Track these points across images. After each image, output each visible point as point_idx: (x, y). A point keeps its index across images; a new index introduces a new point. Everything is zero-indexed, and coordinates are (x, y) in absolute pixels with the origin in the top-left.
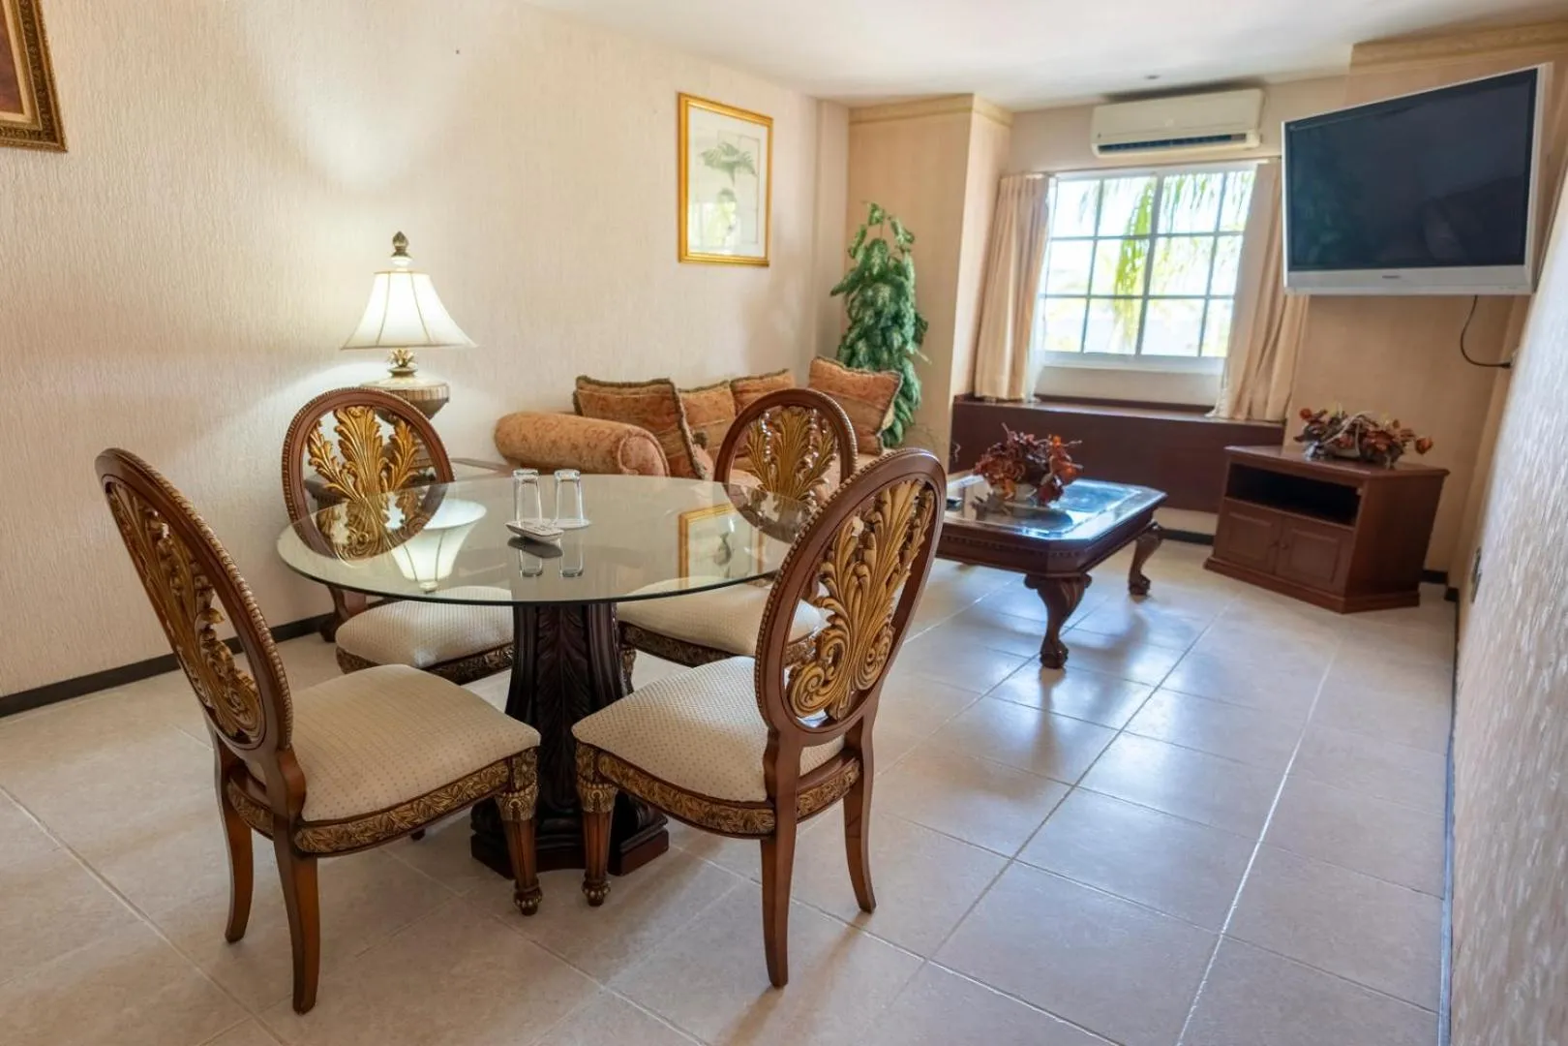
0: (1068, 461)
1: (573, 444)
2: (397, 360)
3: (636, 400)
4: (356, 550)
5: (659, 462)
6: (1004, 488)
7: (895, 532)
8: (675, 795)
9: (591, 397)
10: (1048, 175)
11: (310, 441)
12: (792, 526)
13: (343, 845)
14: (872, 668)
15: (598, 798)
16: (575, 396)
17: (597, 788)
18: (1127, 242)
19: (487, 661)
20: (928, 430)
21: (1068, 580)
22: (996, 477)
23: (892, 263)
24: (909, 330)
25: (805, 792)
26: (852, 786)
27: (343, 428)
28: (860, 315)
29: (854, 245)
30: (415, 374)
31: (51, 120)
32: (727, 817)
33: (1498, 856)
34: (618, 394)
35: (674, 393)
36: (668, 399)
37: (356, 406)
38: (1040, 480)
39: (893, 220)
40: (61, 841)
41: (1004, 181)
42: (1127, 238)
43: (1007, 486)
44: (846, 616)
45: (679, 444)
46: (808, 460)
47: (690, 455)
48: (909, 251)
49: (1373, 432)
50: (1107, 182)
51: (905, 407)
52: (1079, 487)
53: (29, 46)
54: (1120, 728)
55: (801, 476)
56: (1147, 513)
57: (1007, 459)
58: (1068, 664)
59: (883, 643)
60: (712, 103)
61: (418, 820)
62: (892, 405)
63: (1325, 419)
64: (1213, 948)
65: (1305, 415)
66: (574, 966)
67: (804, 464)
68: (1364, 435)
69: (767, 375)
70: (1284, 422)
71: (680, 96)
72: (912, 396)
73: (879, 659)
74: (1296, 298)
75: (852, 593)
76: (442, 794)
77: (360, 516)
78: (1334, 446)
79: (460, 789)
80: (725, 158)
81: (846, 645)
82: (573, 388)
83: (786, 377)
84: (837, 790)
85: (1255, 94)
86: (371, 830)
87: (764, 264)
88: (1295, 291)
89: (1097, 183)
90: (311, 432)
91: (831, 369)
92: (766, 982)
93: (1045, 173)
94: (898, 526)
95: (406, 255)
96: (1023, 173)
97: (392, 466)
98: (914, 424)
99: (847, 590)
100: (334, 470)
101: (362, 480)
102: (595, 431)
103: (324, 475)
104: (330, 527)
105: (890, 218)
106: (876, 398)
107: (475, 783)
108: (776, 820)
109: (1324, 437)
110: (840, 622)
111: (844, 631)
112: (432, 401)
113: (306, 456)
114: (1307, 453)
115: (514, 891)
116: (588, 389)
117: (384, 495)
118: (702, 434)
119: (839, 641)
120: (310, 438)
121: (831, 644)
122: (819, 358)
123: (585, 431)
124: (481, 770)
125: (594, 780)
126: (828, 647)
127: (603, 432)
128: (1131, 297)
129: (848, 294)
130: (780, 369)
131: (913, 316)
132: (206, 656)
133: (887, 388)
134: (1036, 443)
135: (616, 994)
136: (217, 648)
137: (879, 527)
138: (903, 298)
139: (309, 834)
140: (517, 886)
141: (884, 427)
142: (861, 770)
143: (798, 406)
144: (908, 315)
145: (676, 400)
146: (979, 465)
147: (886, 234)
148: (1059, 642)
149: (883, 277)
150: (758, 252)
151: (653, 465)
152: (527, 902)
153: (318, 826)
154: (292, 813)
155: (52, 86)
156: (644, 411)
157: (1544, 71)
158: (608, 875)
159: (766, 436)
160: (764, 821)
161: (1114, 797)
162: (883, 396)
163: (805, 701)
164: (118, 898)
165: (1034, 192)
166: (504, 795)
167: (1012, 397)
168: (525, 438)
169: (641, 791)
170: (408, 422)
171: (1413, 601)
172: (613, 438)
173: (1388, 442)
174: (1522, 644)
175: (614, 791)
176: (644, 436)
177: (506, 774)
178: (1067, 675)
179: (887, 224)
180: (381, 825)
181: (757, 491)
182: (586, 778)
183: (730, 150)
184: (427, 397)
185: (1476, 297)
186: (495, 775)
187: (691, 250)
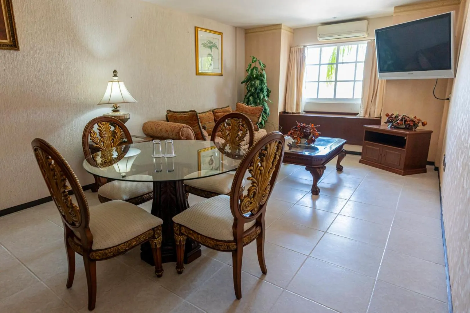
0: (316, 131)
1: (167, 130)
2: (114, 107)
3: (185, 117)
4: (104, 165)
5: (193, 135)
6: (297, 140)
7: (271, 156)
8: (205, 239)
9: (171, 116)
10: (305, 47)
11: (90, 132)
12: (235, 154)
13: (104, 257)
14: (264, 198)
15: (181, 239)
16: (166, 116)
17: (180, 237)
18: (329, 65)
19: (144, 198)
20: (272, 122)
21: (319, 168)
22: (295, 137)
23: (259, 73)
24: (265, 93)
25: (245, 237)
26: (259, 235)
27: (100, 128)
28: (250, 89)
29: (248, 69)
30: (120, 111)
31: (15, 42)
32: (222, 246)
33: (463, 253)
34: (180, 115)
35: (197, 114)
36: (195, 116)
37: (104, 122)
38: (308, 137)
39: (259, 61)
40: (15, 257)
41: (292, 49)
42: (329, 64)
43: (298, 140)
44: (257, 182)
45: (198, 129)
46: (239, 134)
47: (202, 133)
48: (264, 70)
49: (409, 120)
50: (322, 48)
51: (265, 116)
52: (320, 139)
53: (9, 21)
54: (338, 213)
55: (237, 139)
56: (341, 146)
57: (298, 131)
58: (320, 194)
59: (268, 190)
60: (205, 29)
61: (127, 249)
62: (261, 116)
63: (394, 116)
64: (374, 283)
65: (387, 115)
66: (175, 293)
67: (238, 135)
68: (406, 121)
69: (223, 108)
70: (381, 117)
71: (195, 27)
72: (267, 113)
73: (266, 195)
74: (382, 81)
75: (259, 176)
76: (134, 240)
77: (105, 154)
78: (397, 125)
79: (139, 238)
80: (209, 45)
81: (257, 191)
82: (166, 113)
83: (228, 108)
84: (255, 236)
85: (366, 22)
86: (113, 252)
87: (221, 75)
88: (381, 78)
89: (319, 49)
90: (91, 130)
91: (242, 105)
92: (234, 297)
93: (304, 46)
94: (271, 155)
95: (117, 76)
96: (298, 46)
97: (114, 139)
98: (268, 121)
99: (257, 174)
100: (98, 141)
101: (106, 144)
102: (173, 126)
103: (95, 143)
104: (96, 158)
105: (258, 61)
106: (256, 114)
107: (144, 237)
108: (237, 246)
109: (393, 122)
110: (255, 184)
111: (256, 187)
112: (125, 119)
113: (89, 137)
114: (388, 127)
115: (155, 270)
116: (170, 114)
117: (112, 148)
118: (205, 126)
119: (255, 190)
120: (90, 131)
121: (253, 191)
122: (239, 102)
123: (170, 126)
124: (145, 233)
125: (180, 234)
126: (251, 192)
127: (175, 126)
128: (332, 81)
129: (246, 83)
130: (227, 106)
131: (266, 89)
132: (64, 200)
133: (259, 111)
134: (306, 126)
135: (188, 303)
136: (67, 197)
137: (266, 155)
138: (263, 84)
139: (94, 254)
140: (156, 268)
141: (259, 122)
142: (262, 229)
143: (236, 118)
144: (265, 89)
145: (197, 116)
146: (289, 133)
147: (257, 65)
148: (317, 187)
149: (257, 78)
150: (219, 71)
151: (191, 136)
152: (159, 273)
153: (97, 251)
154: (89, 248)
155: (16, 32)
156: (188, 120)
157: (453, 13)
158: (184, 264)
159: (226, 127)
160: (233, 246)
161: (338, 235)
162: (259, 113)
163: (245, 209)
164: (33, 274)
165: (301, 51)
166: (152, 240)
167: (297, 112)
168: (152, 129)
169: (194, 238)
170: (119, 126)
171: (425, 171)
172: (179, 128)
173: (414, 123)
174: (464, 185)
175: (185, 238)
176: (188, 127)
177: (153, 233)
178: (320, 197)
179: (257, 62)
180: (116, 251)
181: (224, 144)
182: (177, 234)
183: (210, 42)
184: (123, 118)
185: (437, 79)
186: (149, 234)
187: (200, 71)
